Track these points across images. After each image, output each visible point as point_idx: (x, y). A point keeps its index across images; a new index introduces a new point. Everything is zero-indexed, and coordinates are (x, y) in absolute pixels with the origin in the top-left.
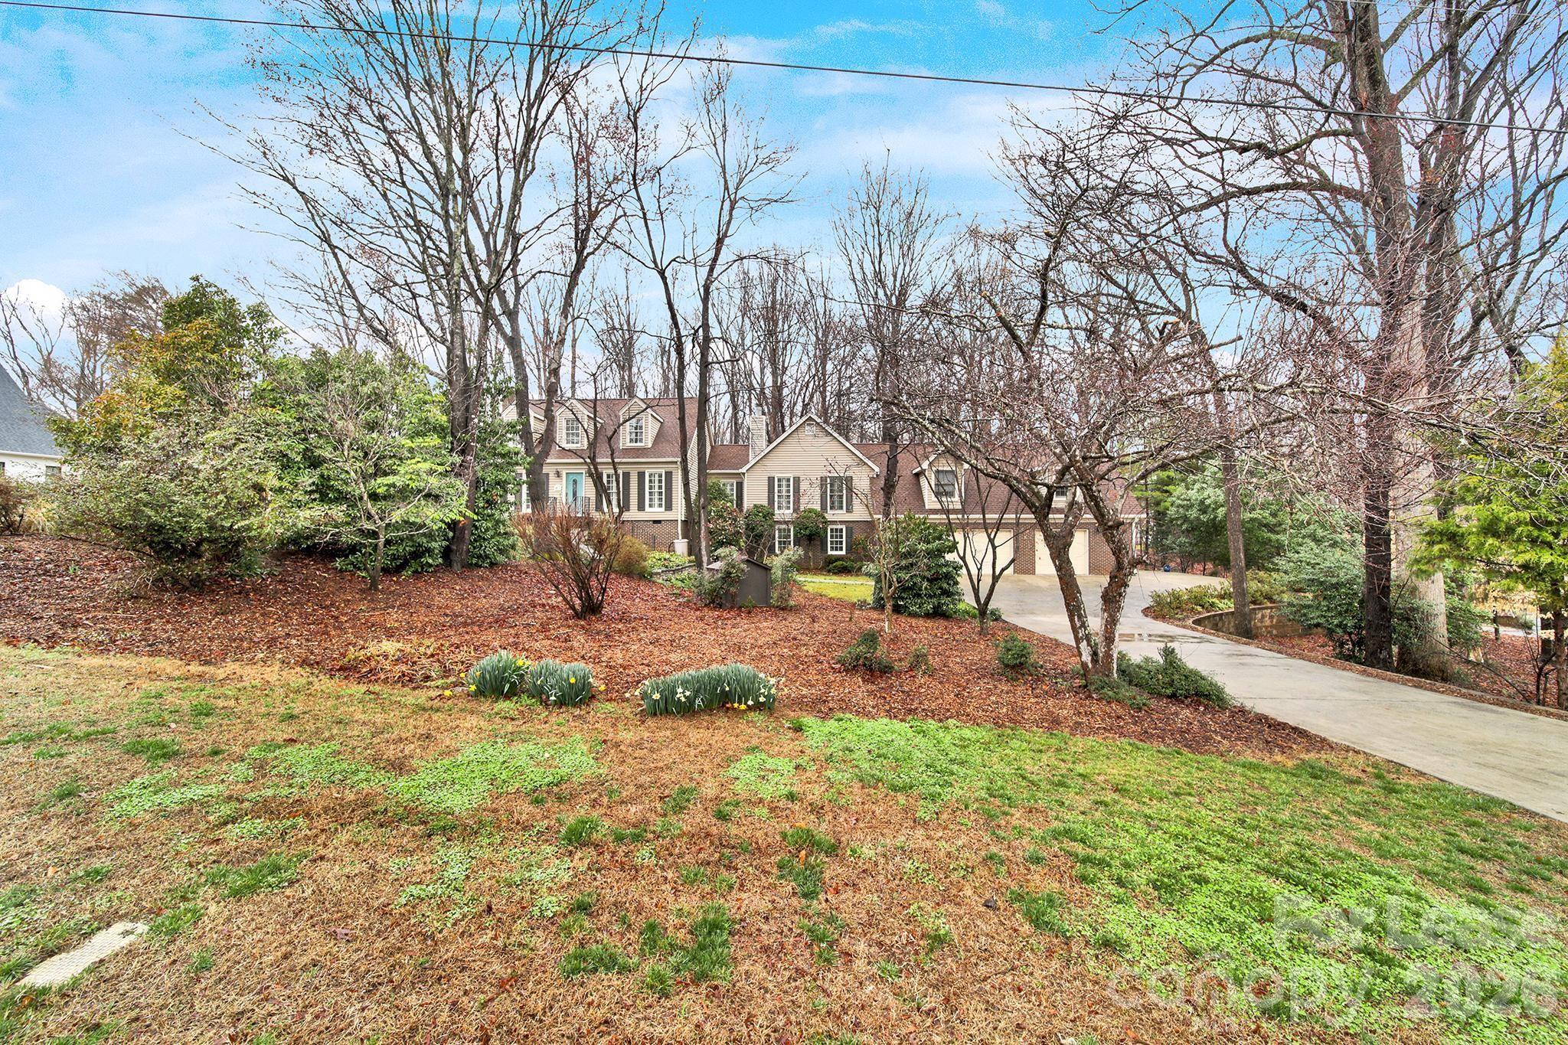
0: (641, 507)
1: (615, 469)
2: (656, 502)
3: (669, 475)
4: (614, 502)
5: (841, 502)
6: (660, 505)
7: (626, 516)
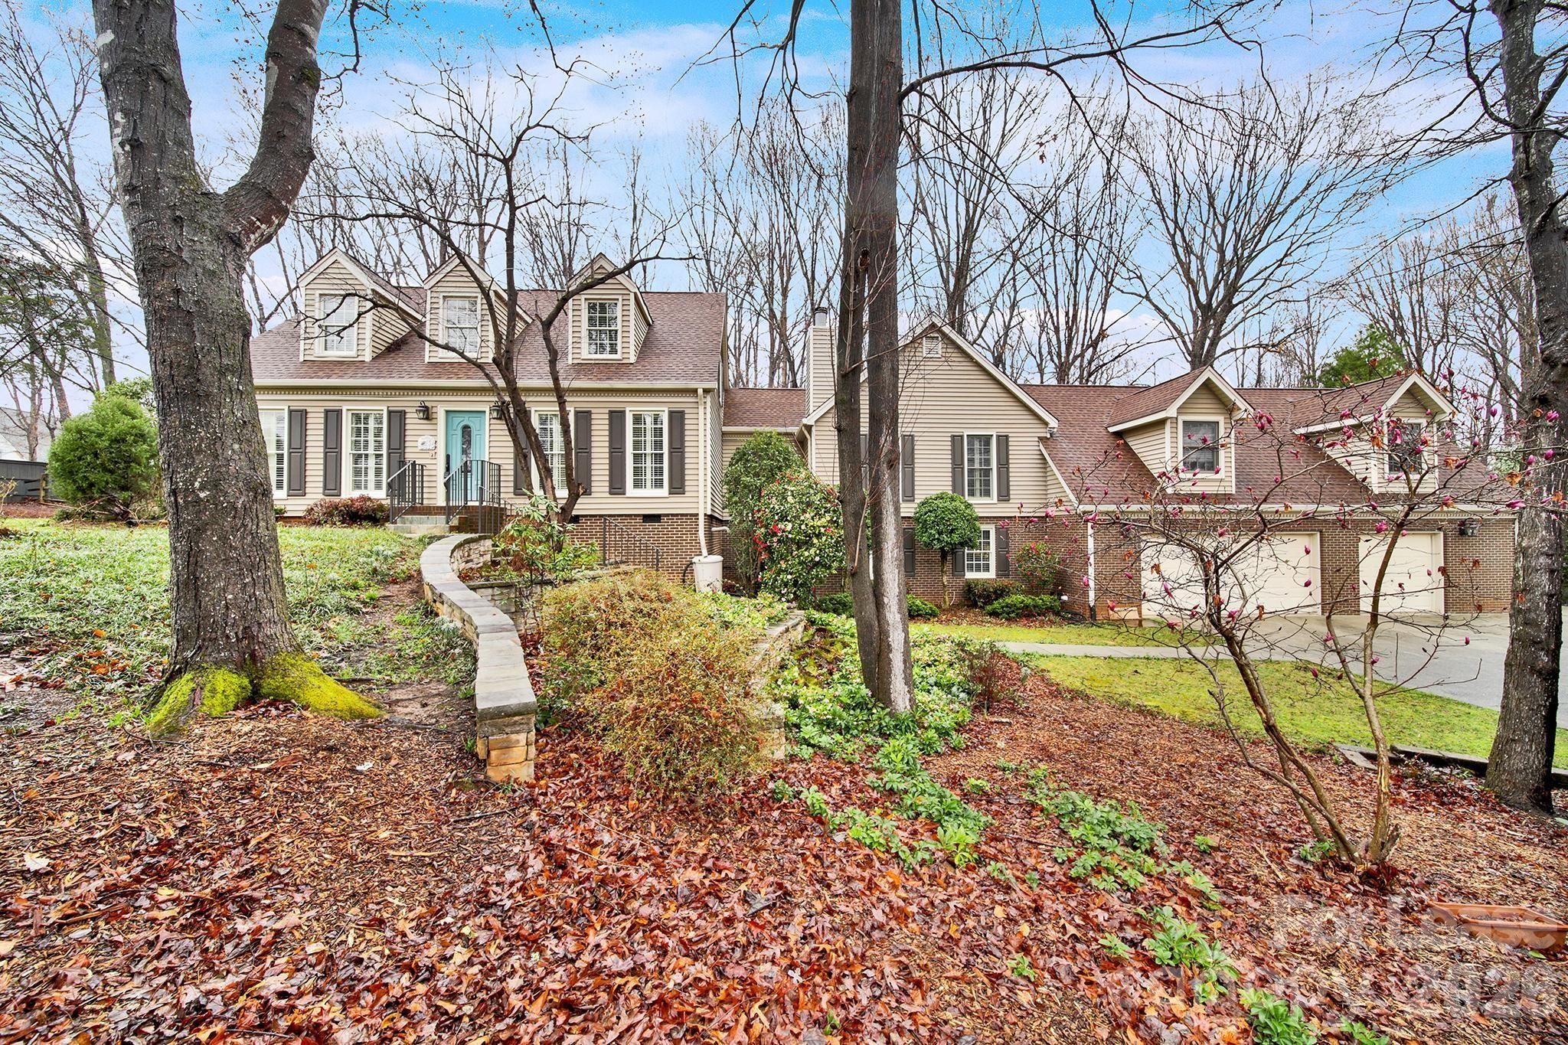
0: (617, 487)
1: (562, 403)
2: (649, 476)
3: (677, 419)
4: (558, 476)
5: (987, 483)
6: (658, 484)
7: (583, 506)
